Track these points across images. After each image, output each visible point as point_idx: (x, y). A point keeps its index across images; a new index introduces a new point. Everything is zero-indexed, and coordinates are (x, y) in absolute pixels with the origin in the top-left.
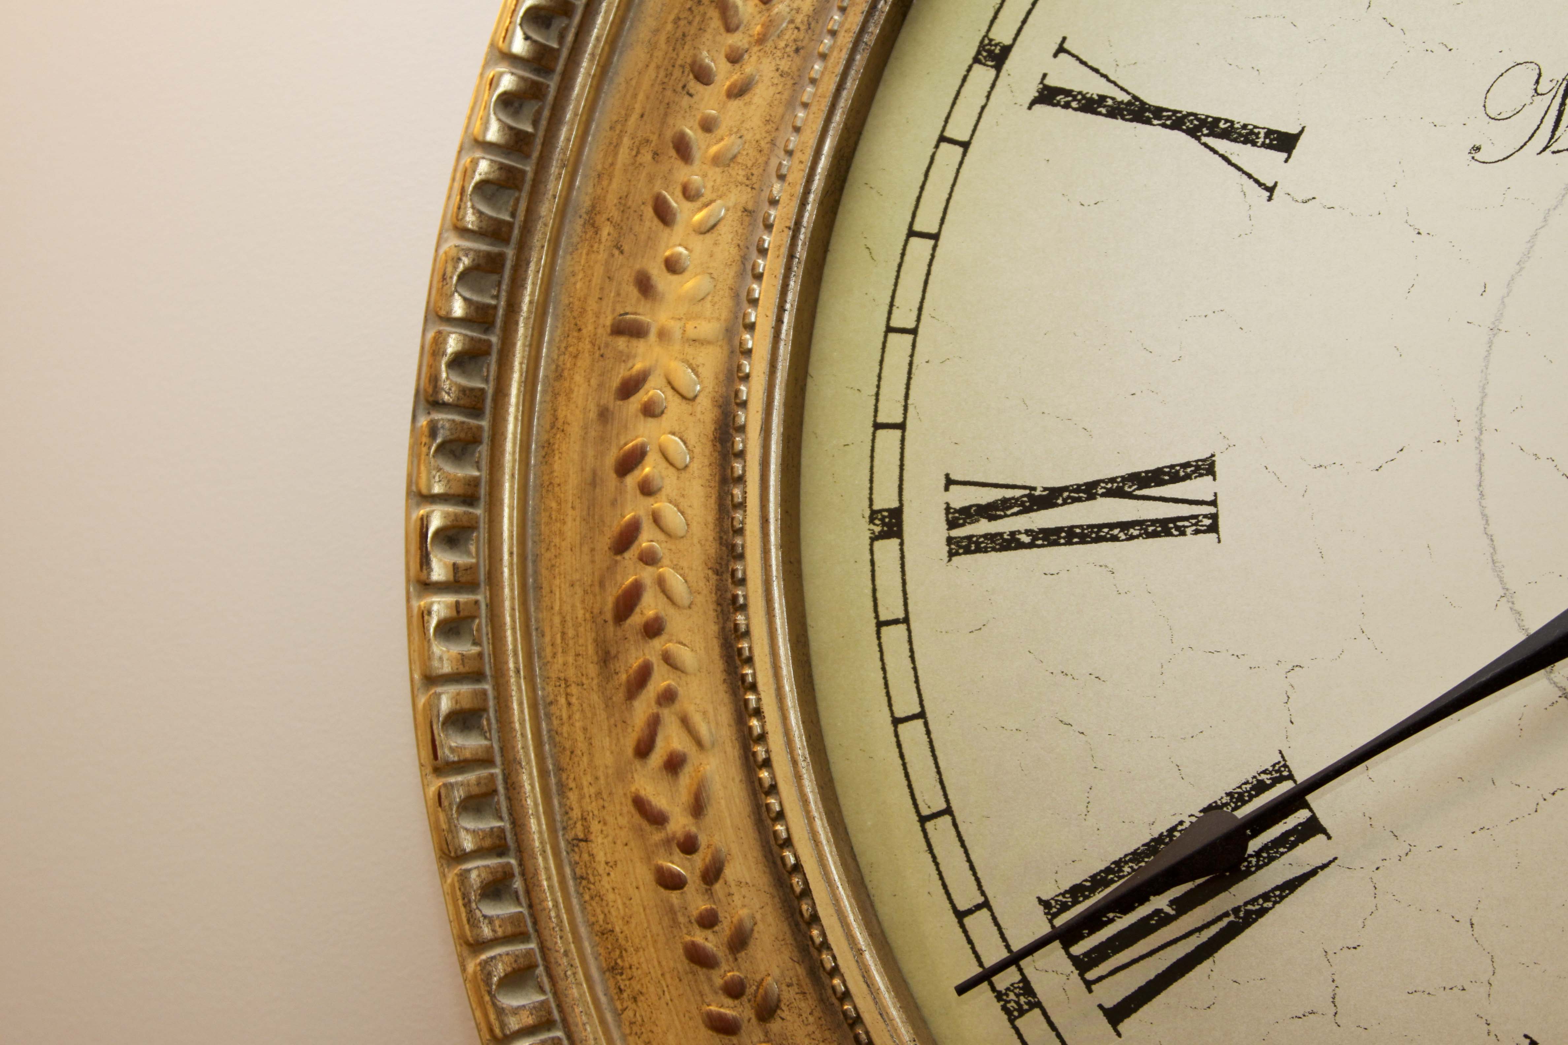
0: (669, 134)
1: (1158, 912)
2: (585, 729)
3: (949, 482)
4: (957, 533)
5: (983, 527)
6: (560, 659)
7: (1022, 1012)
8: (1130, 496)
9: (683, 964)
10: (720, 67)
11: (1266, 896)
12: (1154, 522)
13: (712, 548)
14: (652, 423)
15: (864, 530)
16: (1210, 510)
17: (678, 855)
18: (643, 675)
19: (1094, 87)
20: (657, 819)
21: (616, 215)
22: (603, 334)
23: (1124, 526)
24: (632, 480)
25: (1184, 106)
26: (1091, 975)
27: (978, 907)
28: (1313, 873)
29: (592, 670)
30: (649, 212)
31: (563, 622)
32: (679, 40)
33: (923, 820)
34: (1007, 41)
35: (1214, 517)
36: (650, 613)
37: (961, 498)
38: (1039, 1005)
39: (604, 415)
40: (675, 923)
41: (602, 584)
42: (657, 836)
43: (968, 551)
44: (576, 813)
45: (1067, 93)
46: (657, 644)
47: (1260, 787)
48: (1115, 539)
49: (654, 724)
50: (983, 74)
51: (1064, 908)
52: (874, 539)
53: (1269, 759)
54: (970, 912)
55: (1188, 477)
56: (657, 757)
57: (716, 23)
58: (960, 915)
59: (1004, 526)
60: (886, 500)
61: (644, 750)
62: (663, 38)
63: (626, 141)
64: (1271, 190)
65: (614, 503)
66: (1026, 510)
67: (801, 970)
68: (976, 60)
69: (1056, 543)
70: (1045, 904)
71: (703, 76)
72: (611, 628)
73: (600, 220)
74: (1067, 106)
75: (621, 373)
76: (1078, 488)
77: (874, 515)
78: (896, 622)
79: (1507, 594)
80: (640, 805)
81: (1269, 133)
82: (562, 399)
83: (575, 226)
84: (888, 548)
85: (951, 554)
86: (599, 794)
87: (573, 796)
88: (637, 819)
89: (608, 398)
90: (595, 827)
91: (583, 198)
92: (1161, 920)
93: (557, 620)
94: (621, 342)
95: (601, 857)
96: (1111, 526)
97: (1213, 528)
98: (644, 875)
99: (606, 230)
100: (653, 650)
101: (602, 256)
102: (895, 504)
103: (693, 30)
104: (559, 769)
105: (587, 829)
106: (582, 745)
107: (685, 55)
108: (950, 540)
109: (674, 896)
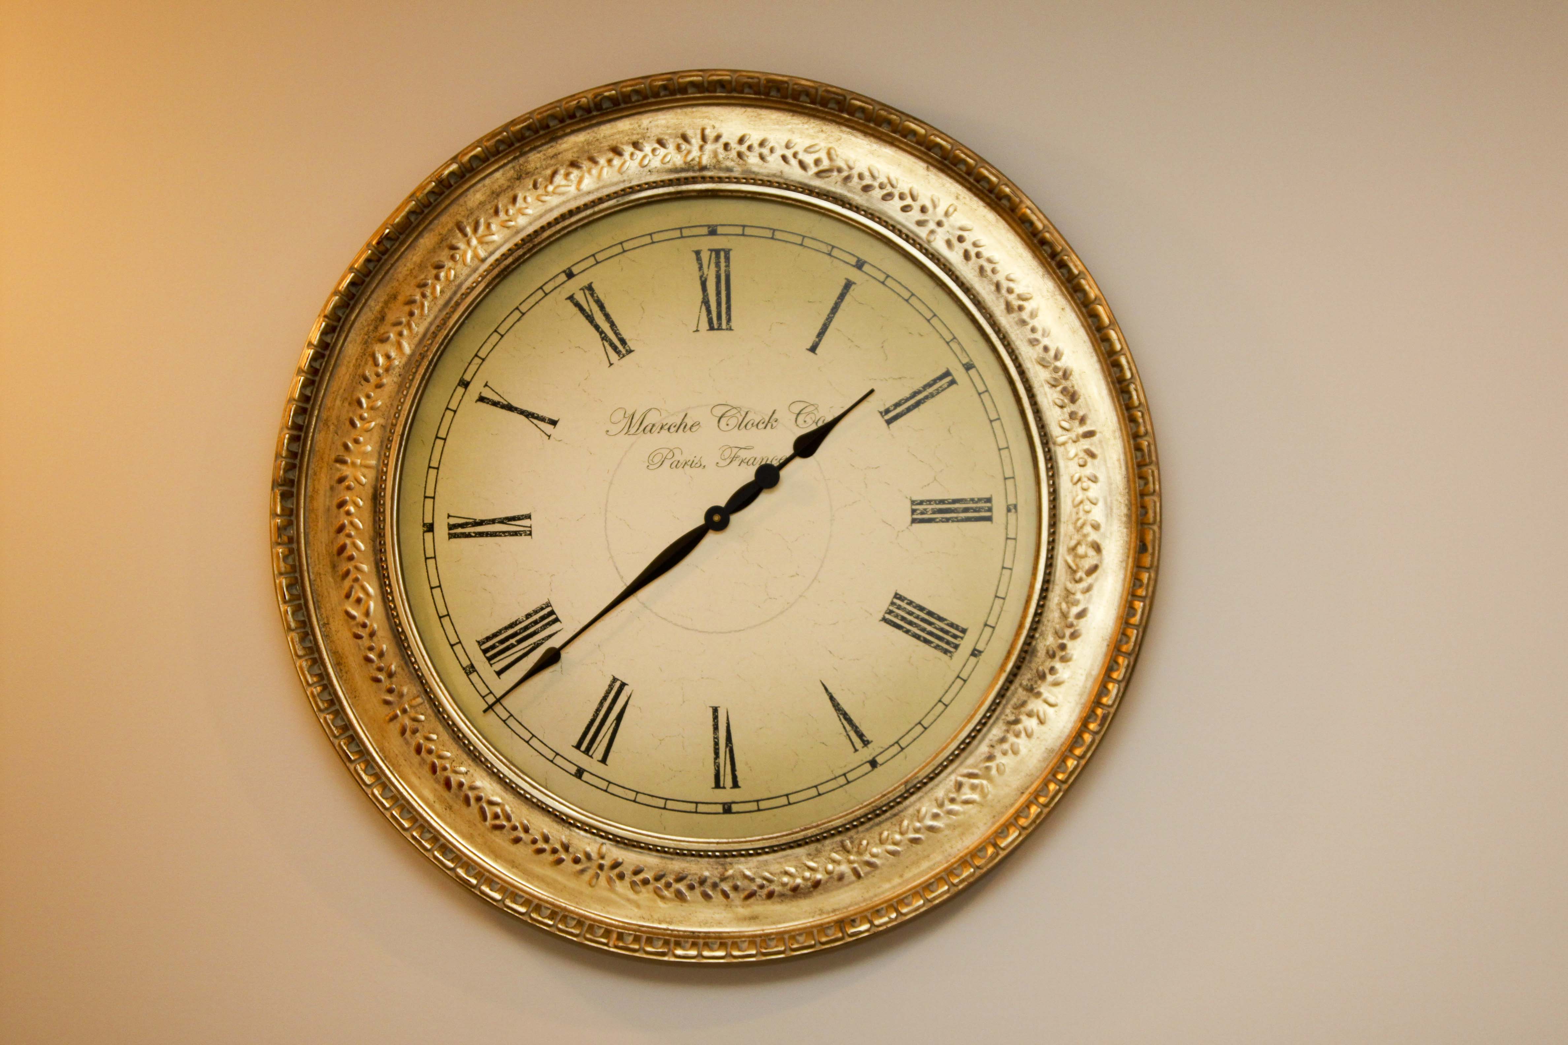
0: (355, 398)
1: (512, 644)
2: (327, 589)
3: (449, 516)
4: (452, 532)
5: (460, 530)
6: (318, 566)
7: (471, 673)
8: (506, 524)
9: (363, 662)
10: (373, 379)
11: (543, 639)
12: (513, 532)
13: (372, 533)
14: (349, 493)
15: (421, 529)
16: (530, 529)
17: (360, 629)
18: (347, 573)
19: (496, 398)
20: (353, 618)
21: (336, 423)
22: (331, 462)
23: (504, 532)
24: (342, 510)
25: (524, 408)
26: (492, 662)
27: (457, 643)
28: (556, 632)
29: (329, 570)
30: (347, 423)
31: (318, 554)
32: (357, 366)
33: (440, 618)
34: (469, 380)
35: (531, 531)
36: (350, 553)
37: (453, 521)
38: (476, 671)
39: (332, 488)
40: (360, 649)
41: (332, 543)
42: (353, 623)
43: (455, 537)
44: (324, 616)
45: (488, 399)
46: (353, 563)
47: (542, 609)
48: (501, 536)
49: (352, 588)
50: (460, 390)
51: (484, 643)
52: (424, 532)
53: (545, 601)
54: (455, 645)
55: (523, 519)
56: (353, 598)
57: (370, 362)
58: (452, 646)
59: (467, 530)
60: (428, 520)
61: (348, 596)
62: (352, 365)
63: (339, 398)
64: (549, 436)
65: (336, 517)
66: (473, 526)
67: (402, 662)
68: (459, 385)
69: (483, 536)
70: (478, 642)
71: (367, 380)
72: (336, 557)
73: (330, 423)
74: (488, 403)
75: (337, 476)
76: (490, 520)
77: (424, 525)
78: (431, 558)
79: (612, 557)
80: (347, 613)
81: (549, 419)
82: (316, 482)
83: (321, 424)
84: (429, 536)
85: (450, 538)
86: (332, 609)
87: (323, 610)
88: (346, 617)
89: (334, 483)
90: (331, 620)
91: (324, 415)
92: (513, 646)
93: (316, 555)
94: (338, 465)
95: (333, 629)
96: (500, 532)
97: (530, 534)
98: (349, 635)
99: (332, 427)
100: (350, 566)
101: (331, 435)
102: (431, 522)
103: (363, 363)
104: (318, 601)
105: (328, 620)
106: (326, 594)
107: (360, 371)
108: (449, 534)
109: (359, 641)
